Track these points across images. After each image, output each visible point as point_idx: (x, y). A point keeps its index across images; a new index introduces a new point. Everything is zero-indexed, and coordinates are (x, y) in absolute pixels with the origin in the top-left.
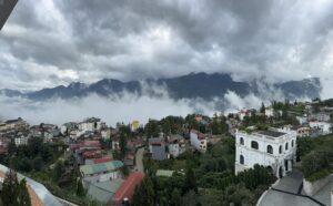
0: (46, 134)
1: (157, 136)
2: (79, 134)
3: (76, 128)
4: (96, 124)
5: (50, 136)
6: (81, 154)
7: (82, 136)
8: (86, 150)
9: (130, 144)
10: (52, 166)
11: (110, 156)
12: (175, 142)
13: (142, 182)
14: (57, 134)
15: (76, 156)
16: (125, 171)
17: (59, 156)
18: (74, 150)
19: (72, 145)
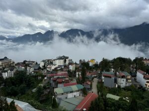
0: (28, 68)
1: (108, 71)
2: (53, 67)
3: (52, 63)
4: (65, 61)
5: (32, 70)
6: (54, 81)
7: (56, 68)
8: (58, 78)
9: (88, 74)
10: (34, 90)
11: (75, 81)
12: (123, 77)
13: (96, 100)
14: (37, 68)
15: (52, 82)
16: (84, 92)
17: (39, 83)
18: (50, 78)
19: (49, 75)
